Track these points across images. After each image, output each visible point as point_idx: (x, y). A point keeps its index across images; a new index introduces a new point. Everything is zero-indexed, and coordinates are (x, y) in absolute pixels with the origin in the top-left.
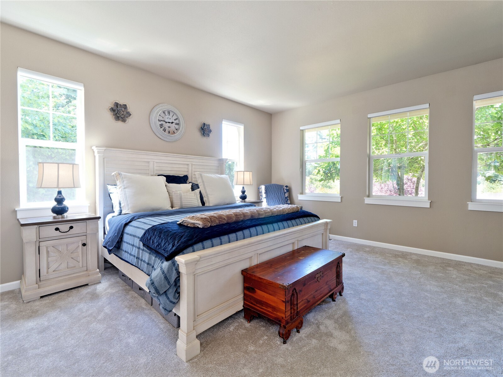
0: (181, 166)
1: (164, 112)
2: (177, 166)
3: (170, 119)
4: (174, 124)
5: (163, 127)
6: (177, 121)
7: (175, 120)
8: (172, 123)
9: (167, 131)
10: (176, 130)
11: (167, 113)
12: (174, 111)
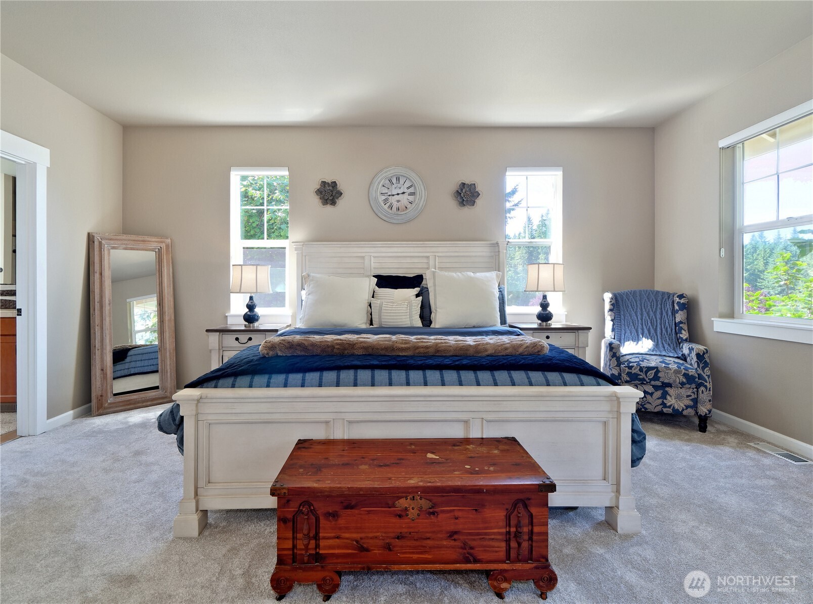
0: (416, 260)
1: (390, 181)
2: (409, 260)
3: (400, 188)
4: (406, 195)
5: (389, 203)
6: (411, 190)
7: (408, 188)
8: (403, 193)
9: (394, 209)
10: (410, 204)
11: (394, 181)
12: (405, 175)
